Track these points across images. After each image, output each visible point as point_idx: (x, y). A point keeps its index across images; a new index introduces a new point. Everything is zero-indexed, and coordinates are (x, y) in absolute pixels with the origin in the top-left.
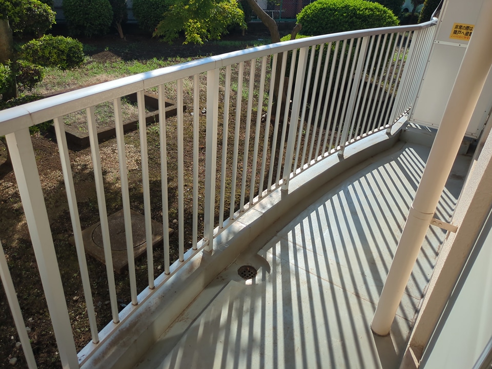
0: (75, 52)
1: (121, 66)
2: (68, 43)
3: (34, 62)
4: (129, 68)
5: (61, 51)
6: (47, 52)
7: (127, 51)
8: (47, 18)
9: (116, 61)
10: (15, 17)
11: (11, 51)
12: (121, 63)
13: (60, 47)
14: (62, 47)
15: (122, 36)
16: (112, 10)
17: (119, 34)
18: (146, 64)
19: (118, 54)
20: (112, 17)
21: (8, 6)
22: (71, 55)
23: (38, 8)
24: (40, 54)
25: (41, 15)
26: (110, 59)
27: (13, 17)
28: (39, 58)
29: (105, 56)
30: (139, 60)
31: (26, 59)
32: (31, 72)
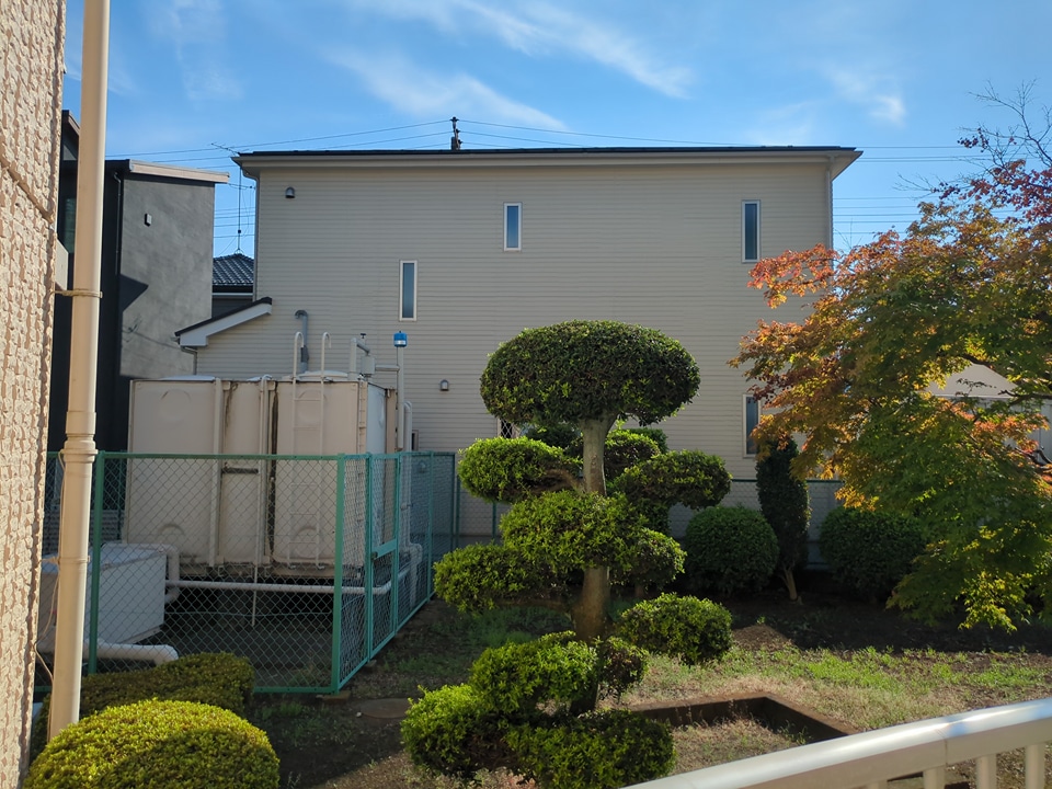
0: (716, 631)
1: (792, 658)
2: (704, 611)
3: (639, 644)
4: (810, 665)
5: (691, 626)
6: (665, 627)
7: (805, 628)
8: (671, 563)
9: (781, 649)
10: (625, 562)
11: (603, 620)
12: (793, 652)
13: (690, 619)
14: (694, 618)
15: (793, 595)
16: (778, 545)
17: (787, 590)
18: (850, 659)
19: (785, 632)
20: (776, 557)
21: (618, 544)
22: (710, 635)
23: (659, 545)
24: (653, 629)
25: (662, 558)
26: (768, 641)
27: (622, 562)
28: (650, 637)
29: (758, 635)
30: (832, 650)
31: (626, 637)
32: (627, 661)
